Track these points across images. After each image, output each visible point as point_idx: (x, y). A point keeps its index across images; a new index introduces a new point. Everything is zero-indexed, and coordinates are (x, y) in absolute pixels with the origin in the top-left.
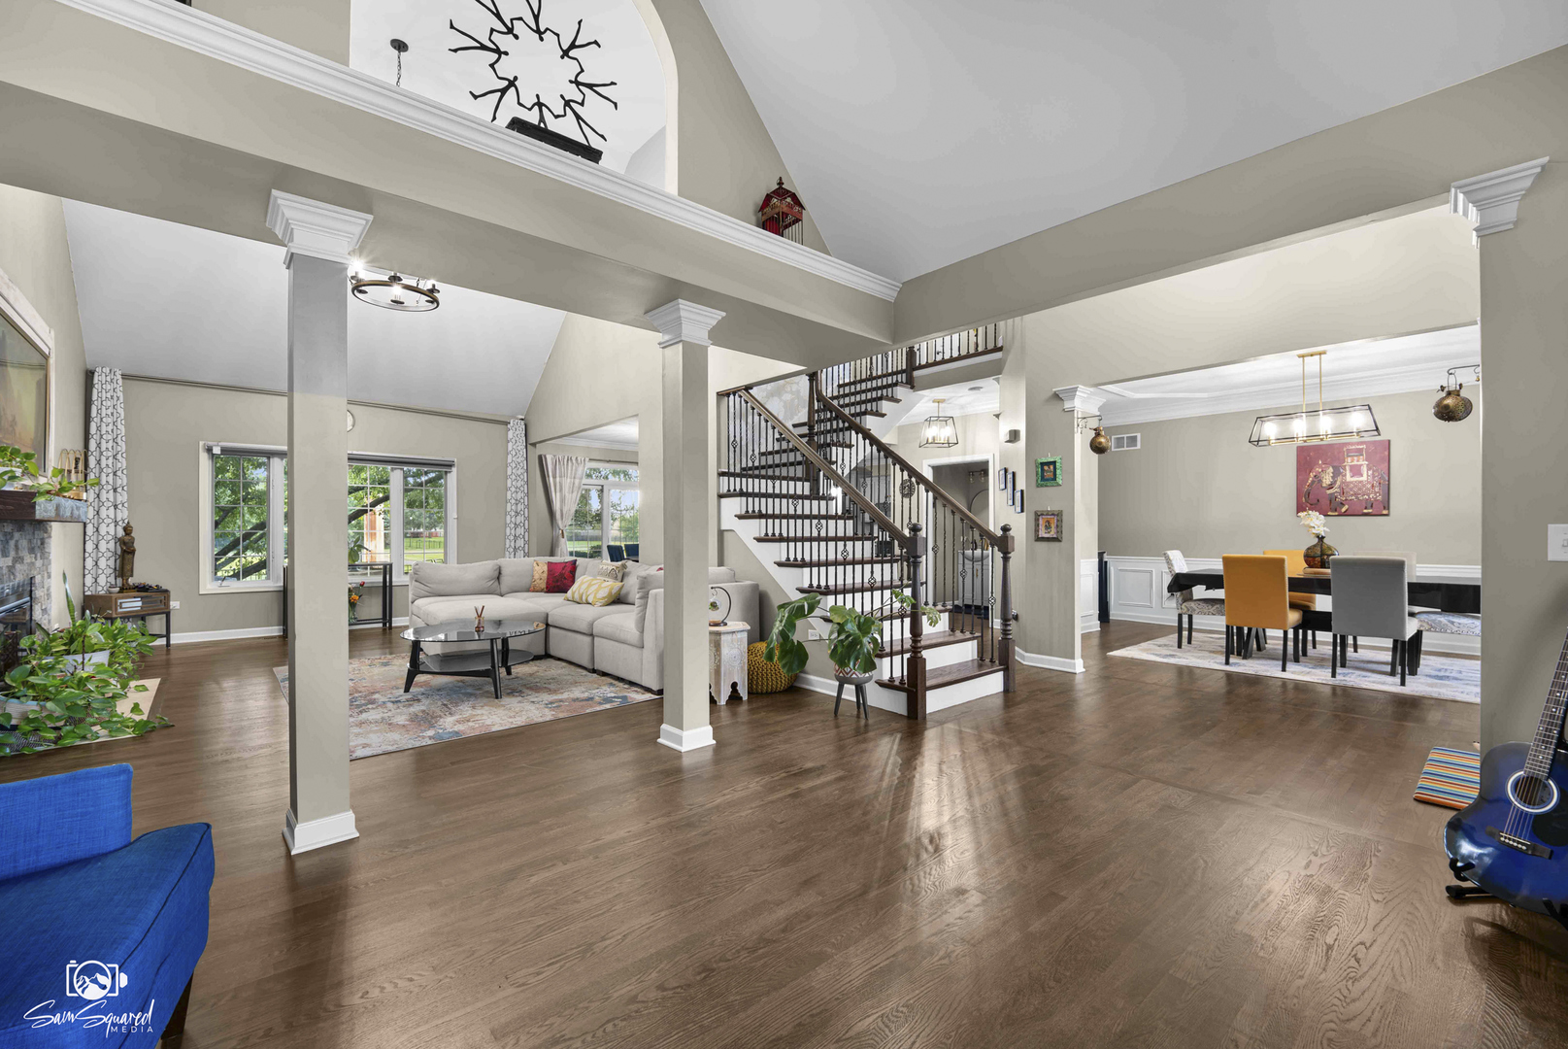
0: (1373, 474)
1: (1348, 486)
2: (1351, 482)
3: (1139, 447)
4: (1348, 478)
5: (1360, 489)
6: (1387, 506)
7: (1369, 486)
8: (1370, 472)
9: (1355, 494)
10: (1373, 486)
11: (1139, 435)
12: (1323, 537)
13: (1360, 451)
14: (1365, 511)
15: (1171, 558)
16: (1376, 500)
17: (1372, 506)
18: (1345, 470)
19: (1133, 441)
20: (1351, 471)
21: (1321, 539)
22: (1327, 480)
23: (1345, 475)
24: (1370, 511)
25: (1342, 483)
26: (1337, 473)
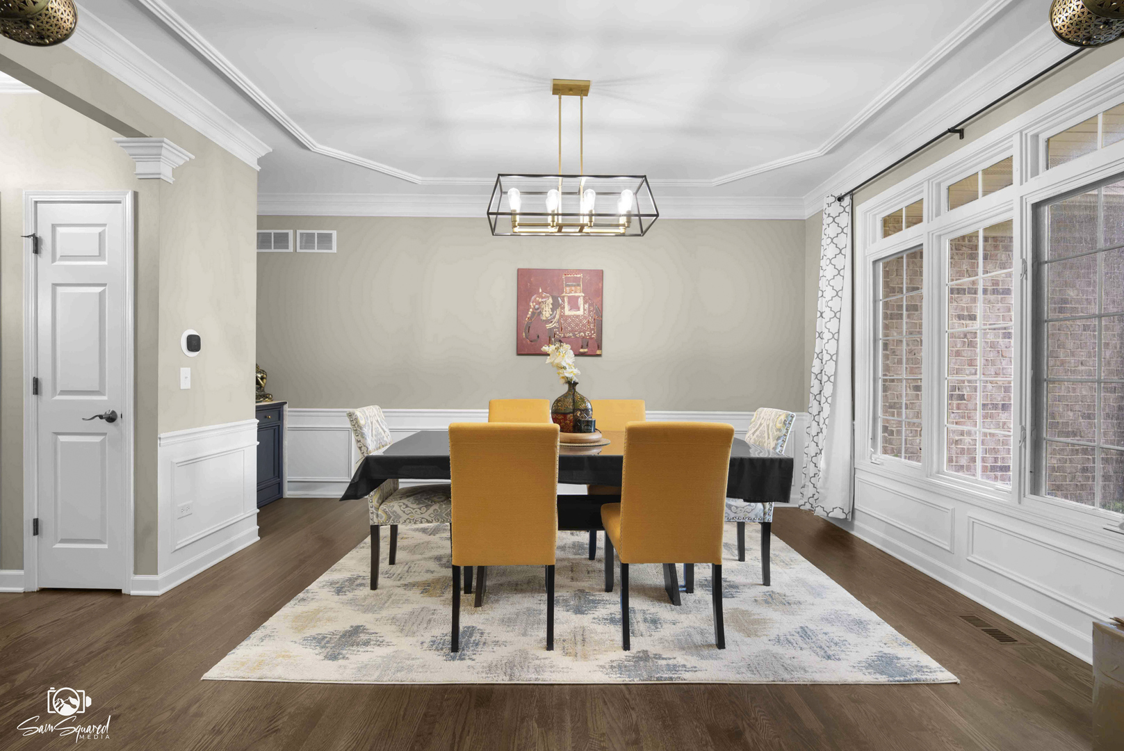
0: (589, 308)
1: (566, 320)
2: (569, 317)
3: (334, 250)
4: (567, 312)
5: (577, 325)
6: (600, 347)
7: (585, 322)
8: (586, 306)
9: (573, 331)
10: (588, 322)
11: (334, 233)
12: (576, 384)
13: (577, 280)
14: (582, 350)
15: (362, 422)
16: (591, 338)
17: (587, 345)
18: (563, 301)
19: (325, 240)
20: (569, 303)
21: (572, 385)
22: (547, 313)
23: (564, 308)
24: (586, 350)
25: (561, 316)
26: (556, 305)
